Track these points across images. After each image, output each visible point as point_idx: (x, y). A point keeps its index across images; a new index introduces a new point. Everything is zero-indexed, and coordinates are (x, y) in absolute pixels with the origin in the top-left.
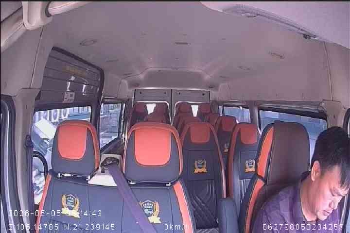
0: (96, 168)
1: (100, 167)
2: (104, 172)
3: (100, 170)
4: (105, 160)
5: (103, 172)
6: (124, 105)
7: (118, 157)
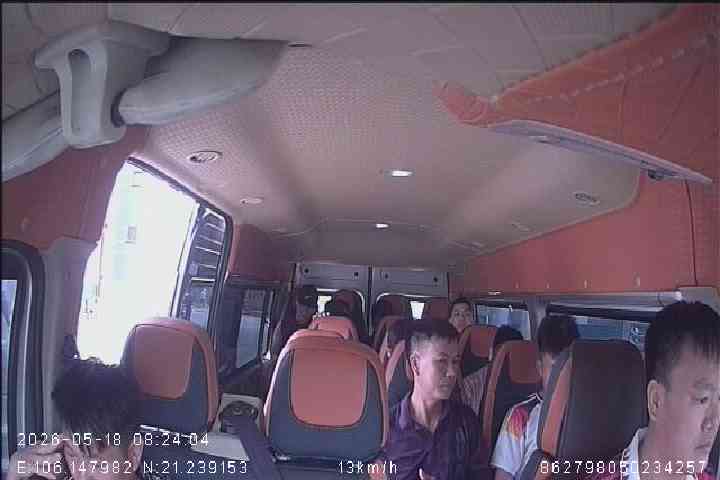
0: (210, 419)
1: (217, 419)
2: (225, 432)
3: (218, 425)
4: (229, 406)
5: (223, 430)
6: (272, 293)
7: (254, 401)
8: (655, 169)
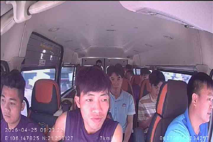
0: (58, 106)
3: (61, 108)
8: (186, 24)
